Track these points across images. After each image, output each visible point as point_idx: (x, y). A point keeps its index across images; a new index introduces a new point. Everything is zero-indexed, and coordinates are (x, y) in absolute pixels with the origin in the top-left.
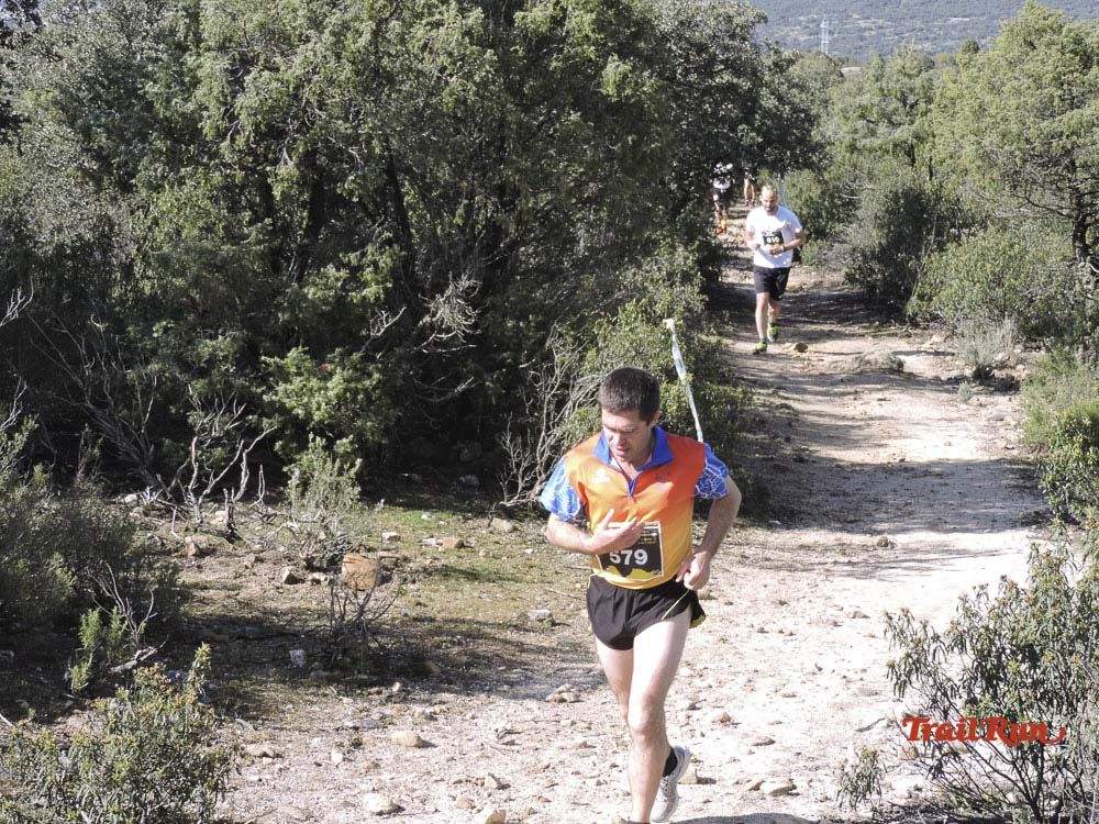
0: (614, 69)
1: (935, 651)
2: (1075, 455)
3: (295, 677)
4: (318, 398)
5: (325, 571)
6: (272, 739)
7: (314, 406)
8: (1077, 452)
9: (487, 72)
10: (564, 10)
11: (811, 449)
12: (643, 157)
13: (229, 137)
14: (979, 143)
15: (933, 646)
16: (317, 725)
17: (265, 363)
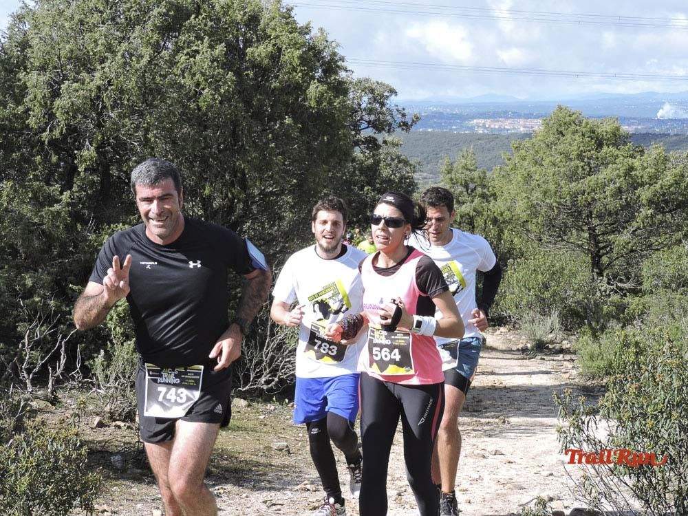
0: (314, 89)
5: (123, 421)
8: (632, 358)
9: (229, 86)
10: (281, 49)
12: (335, 151)
13: (48, 129)
14: (529, 198)
17: (72, 290)
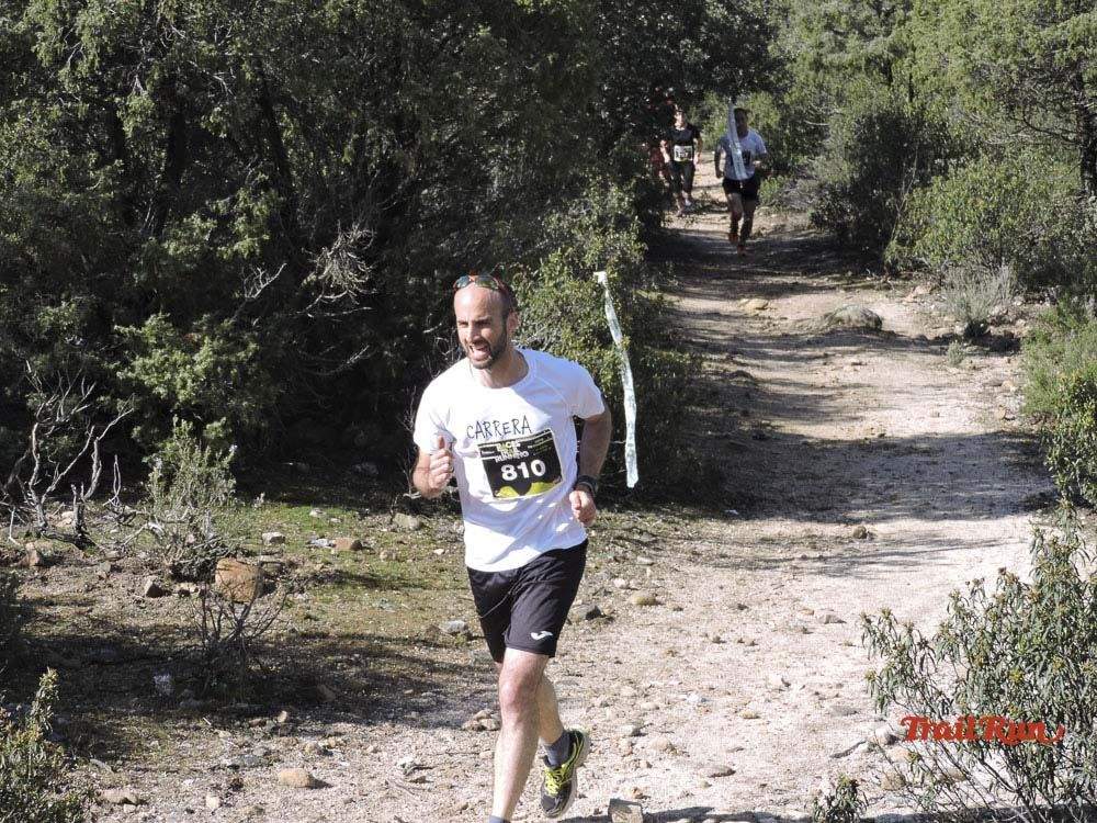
1: (922, 660)
2: (1086, 424)
3: (161, 708)
4: (183, 374)
5: (195, 580)
6: (135, 782)
7: (179, 384)
8: (1088, 421)
11: (773, 424)
12: (567, 79)
13: (69, 61)
14: (968, 57)
15: (920, 654)
16: (189, 764)
17: (118, 332)
